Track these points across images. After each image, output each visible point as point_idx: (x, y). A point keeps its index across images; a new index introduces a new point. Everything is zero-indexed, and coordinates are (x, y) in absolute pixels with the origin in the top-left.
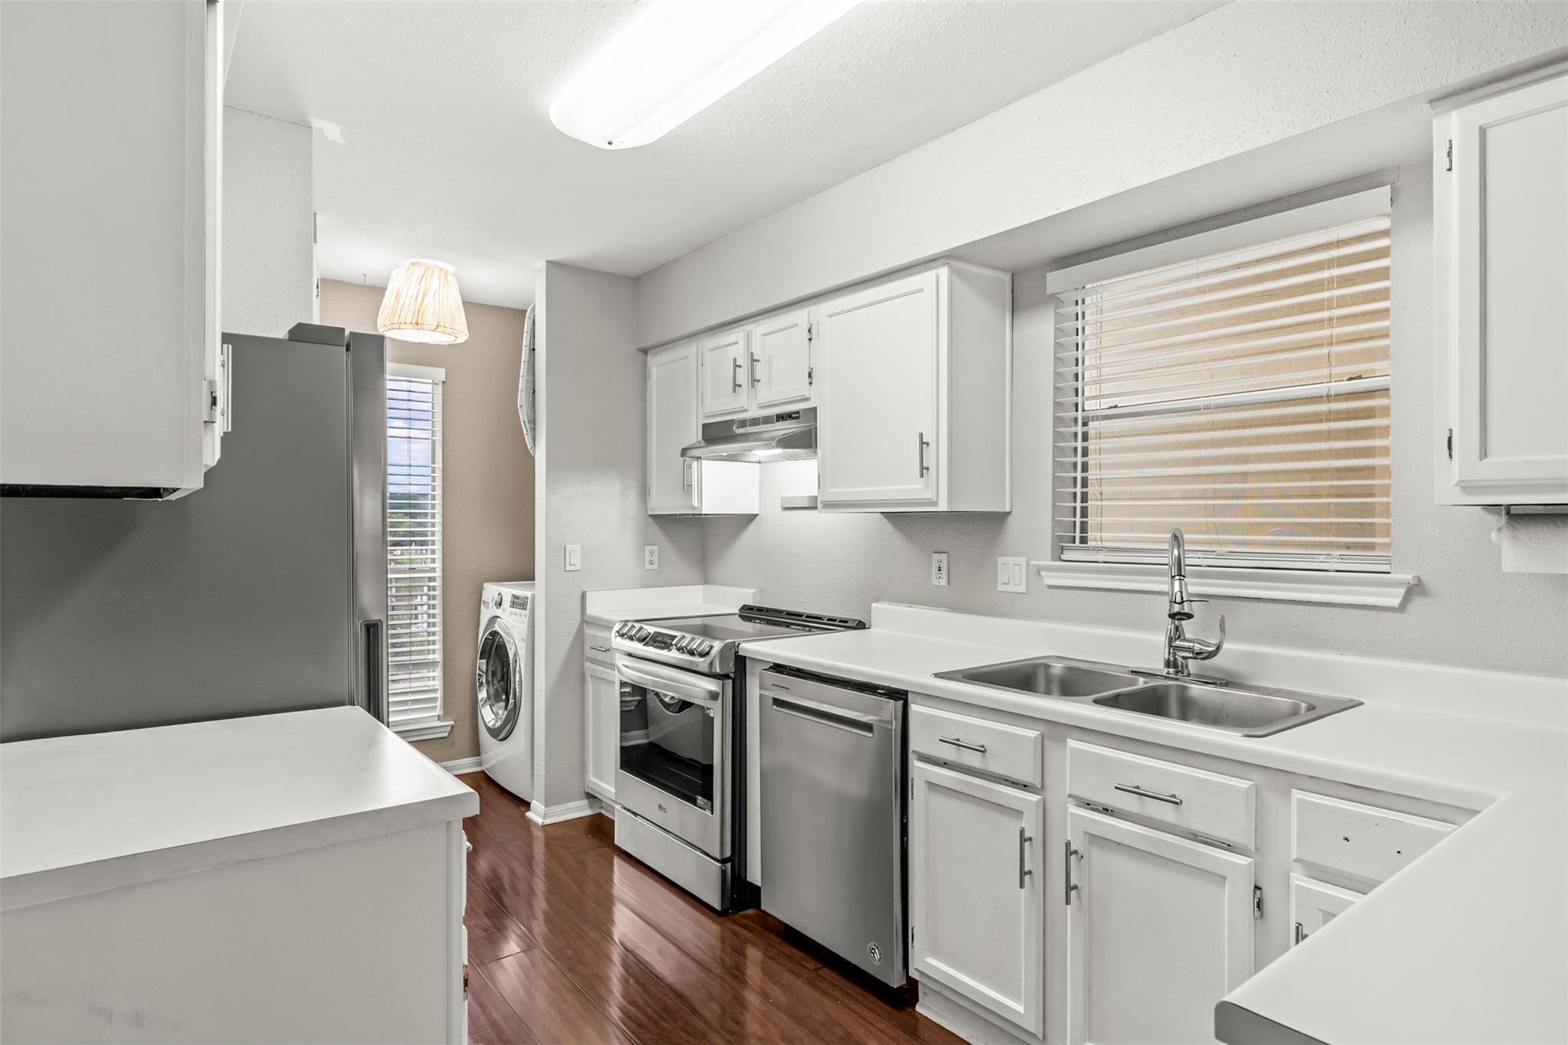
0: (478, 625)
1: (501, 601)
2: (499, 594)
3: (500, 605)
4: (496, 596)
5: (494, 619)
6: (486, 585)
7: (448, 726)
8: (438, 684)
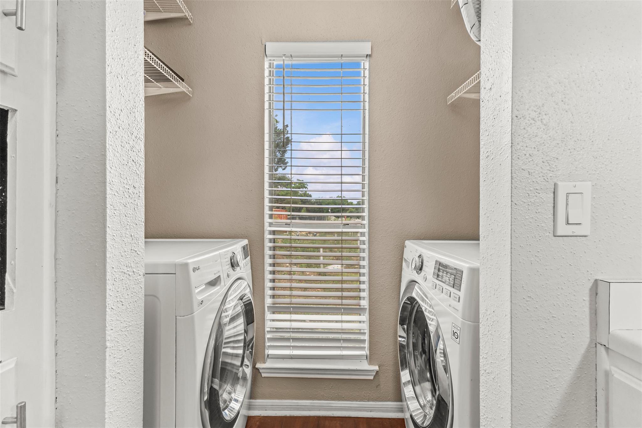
0: (400, 281)
1: (422, 266)
2: (420, 256)
3: (421, 269)
4: (417, 259)
5: (413, 282)
6: (407, 243)
7: (373, 371)
8: (365, 327)
